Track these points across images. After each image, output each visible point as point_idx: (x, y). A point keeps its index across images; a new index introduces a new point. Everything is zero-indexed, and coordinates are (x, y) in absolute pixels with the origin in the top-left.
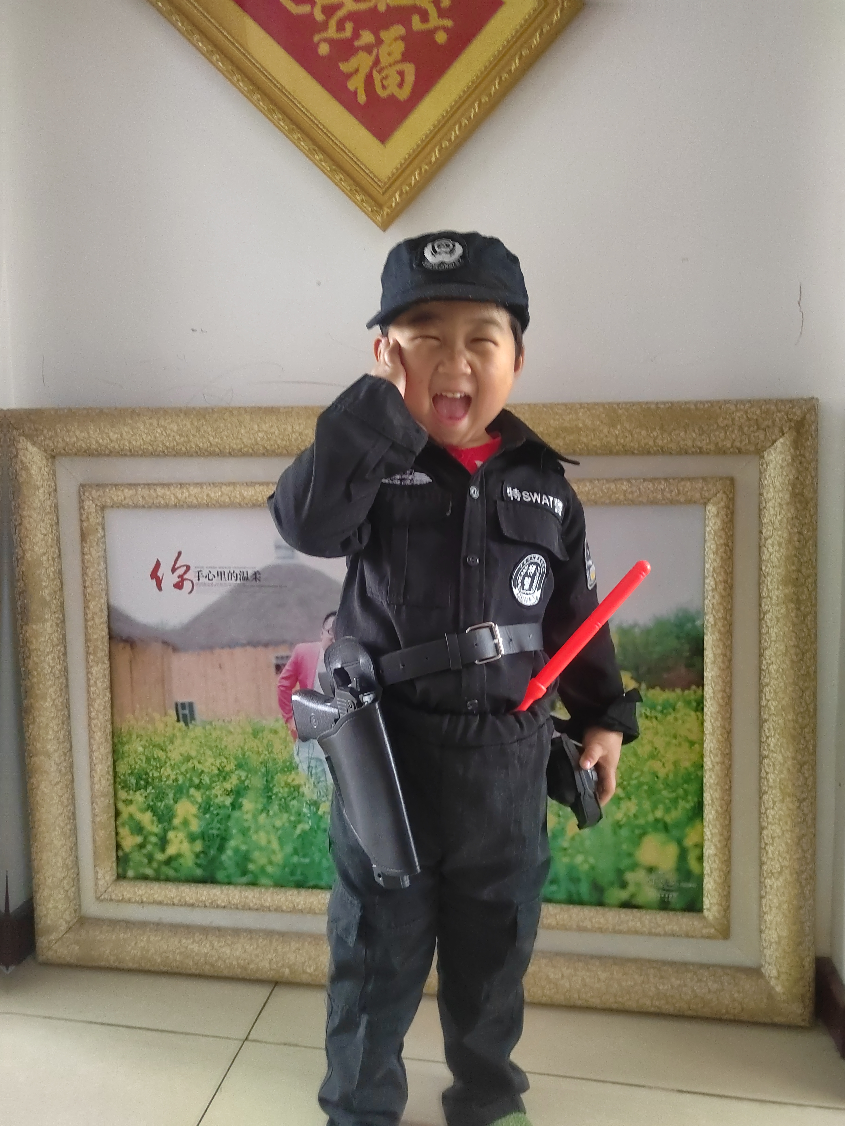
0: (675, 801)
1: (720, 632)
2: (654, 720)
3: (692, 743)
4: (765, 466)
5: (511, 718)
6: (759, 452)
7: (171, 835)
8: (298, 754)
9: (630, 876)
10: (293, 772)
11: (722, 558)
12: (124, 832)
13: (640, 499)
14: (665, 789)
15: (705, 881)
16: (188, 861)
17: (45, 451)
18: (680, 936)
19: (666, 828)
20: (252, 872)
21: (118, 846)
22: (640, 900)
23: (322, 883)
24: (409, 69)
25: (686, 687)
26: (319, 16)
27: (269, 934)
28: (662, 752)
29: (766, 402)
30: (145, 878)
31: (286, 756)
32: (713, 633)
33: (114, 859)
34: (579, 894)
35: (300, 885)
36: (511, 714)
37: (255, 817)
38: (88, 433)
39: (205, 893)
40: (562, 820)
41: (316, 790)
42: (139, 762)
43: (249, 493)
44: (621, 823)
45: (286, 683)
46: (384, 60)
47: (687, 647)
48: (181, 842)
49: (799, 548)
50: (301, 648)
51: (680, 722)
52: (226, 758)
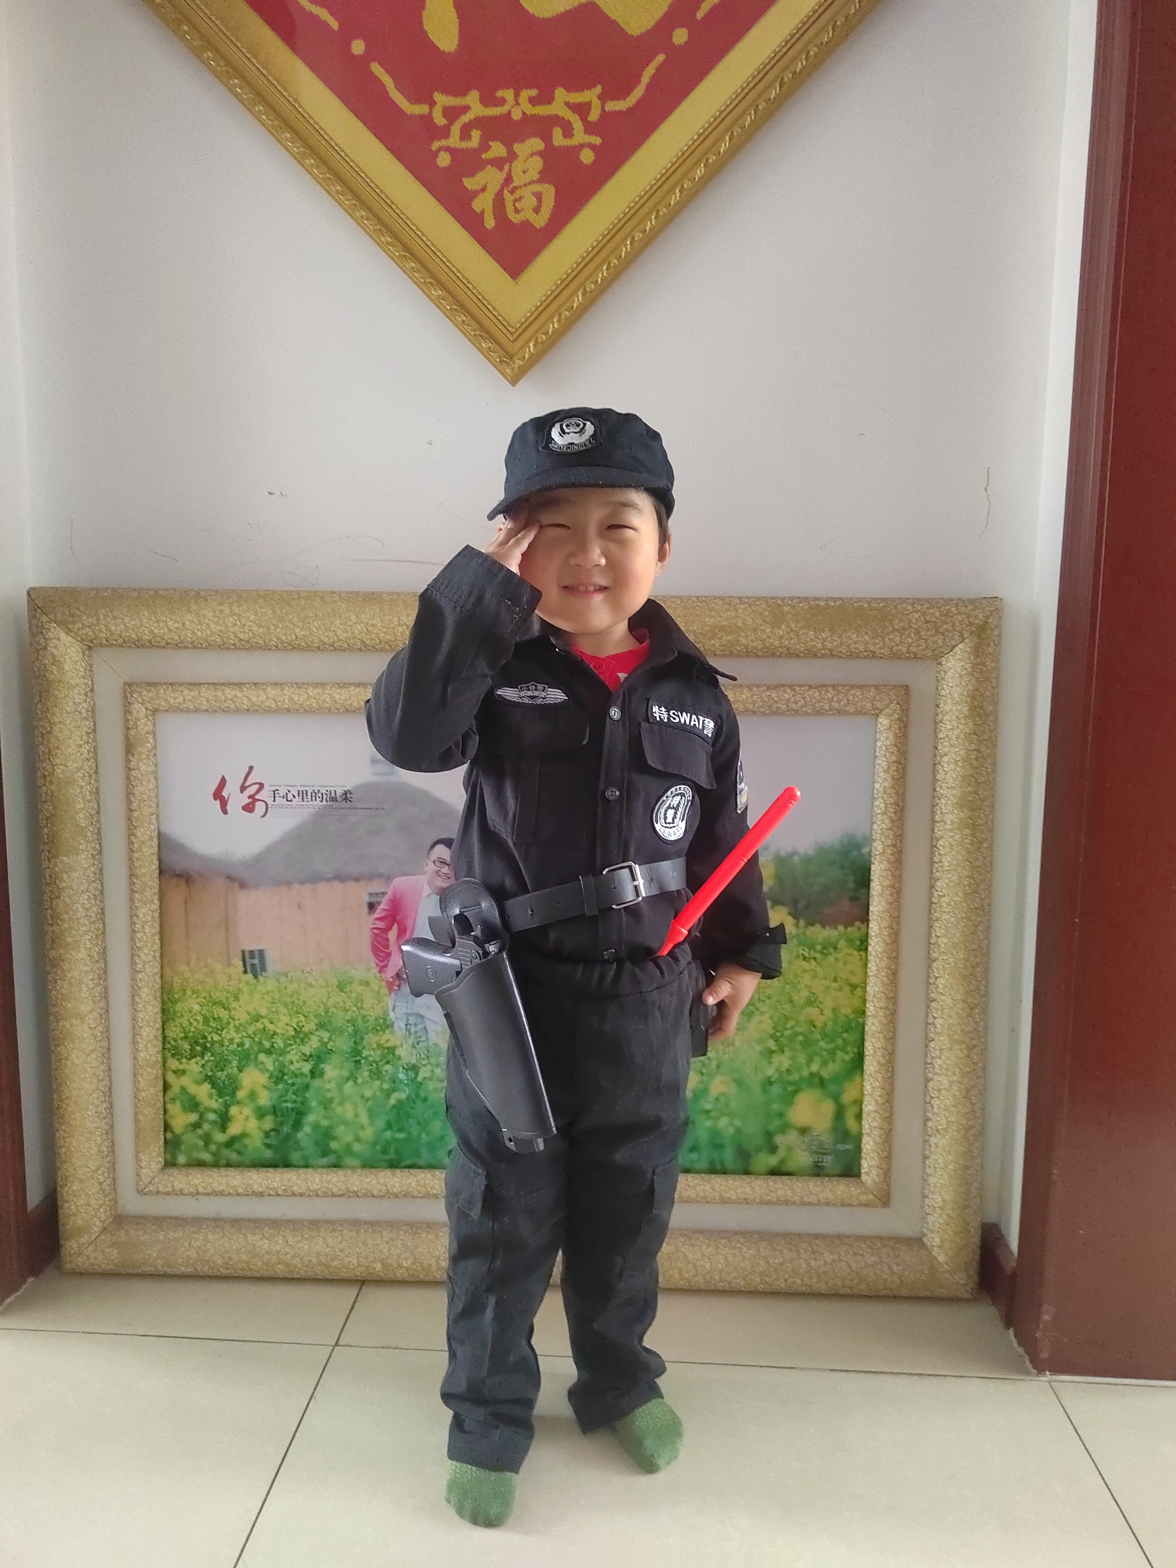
0: (832, 1053)
1: (888, 860)
2: (813, 961)
3: (853, 987)
4: (942, 673)
5: (651, 966)
6: (937, 658)
7: (234, 1111)
8: (393, 1010)
9: (779, 1139)
10: (387, 1031)
11: (893, 776)
12: (175, 1109)
13: (805, 709)
14: (822, 1039)
15: (864, 1142)
16: (256, 1142)
17: (82, 641)
18: (835, 1205)
19: (821, 1083)
20: (335, 1152)
21: (167, 1127)
22: (791, 1165)
23: (421, 1162)
24: (549, 192)
25: (848, 923)
26: (439, 120)
27: (356, 1224)
28: (821, 998)
29: (948, 601)
30: (200, 1164)
31: (378, 1012)
32: (881, 862)
33: (161, 1143)
34: (722, 1163)
35: (393, 1165)
36: (651, 960)
37: (340, 1087)
38: (141, 621)
39: (278, 1179)
40: (705, 1078)
41: (415, 1051)
42: (195, 1024)
43: (341, 696)
44: (772, 1080)
45: (381, 925)
46: (518, 180)
47: (851, 878)
48: (247, 1119)
49: (976, 768)
50: (400, 882)
51: (841, 963)
52: (305, 1016)
